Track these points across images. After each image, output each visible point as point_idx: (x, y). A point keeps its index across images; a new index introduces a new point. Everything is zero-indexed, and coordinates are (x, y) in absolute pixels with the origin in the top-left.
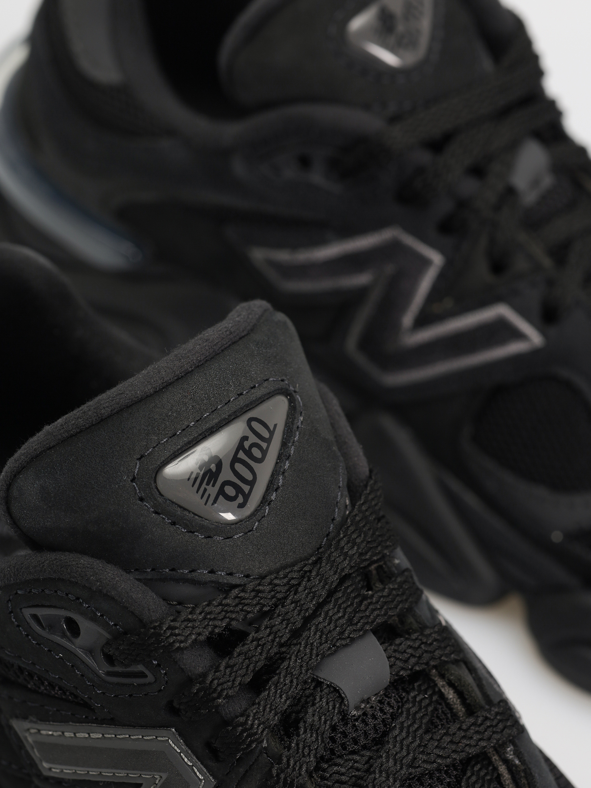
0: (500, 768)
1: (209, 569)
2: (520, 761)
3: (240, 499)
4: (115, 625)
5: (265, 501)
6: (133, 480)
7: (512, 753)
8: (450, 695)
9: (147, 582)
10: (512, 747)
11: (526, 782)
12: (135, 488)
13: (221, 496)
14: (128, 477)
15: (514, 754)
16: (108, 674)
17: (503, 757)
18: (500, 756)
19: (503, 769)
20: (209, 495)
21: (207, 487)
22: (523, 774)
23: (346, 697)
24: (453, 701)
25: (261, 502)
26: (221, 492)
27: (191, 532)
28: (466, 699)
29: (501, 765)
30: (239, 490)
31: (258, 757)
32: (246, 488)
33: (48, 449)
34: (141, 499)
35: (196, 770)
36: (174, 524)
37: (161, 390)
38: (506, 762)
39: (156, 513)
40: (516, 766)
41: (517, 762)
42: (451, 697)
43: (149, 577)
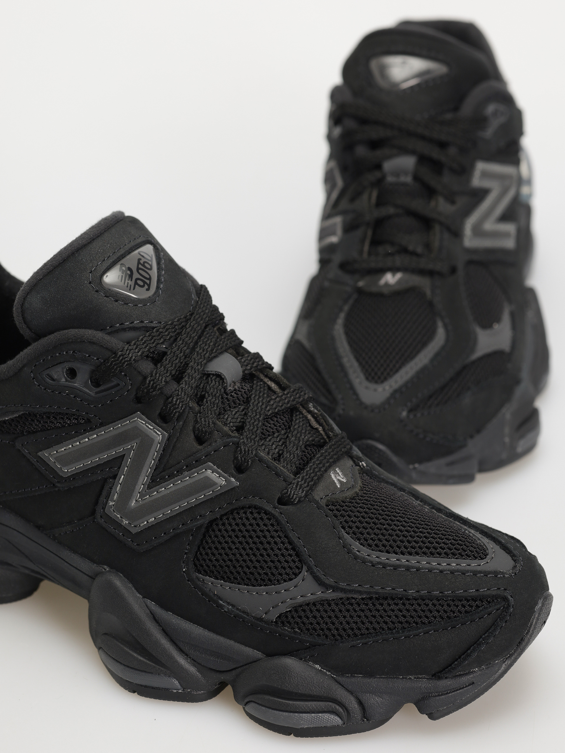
0: (308, 416)
1: (140, 321)
2: (318, 411)
3: (146, 287)
4: (98, 359)
5: (158, 287)
6: (90, 283)
7: (312, 407)
8: (273, 385)
9: (109, 334)
10: (312, 404)
11: (323, 421)
12: (92, 286)
13: (136, 286)
14: (87, 281)
15: (313, 407)
16: (97, 393)
17: (308, 410)
18: (306, 410)
19: (309, 417)
20: (131, 285)
21: (128, 281)
22: (320, 417)
23: (225, 377)
24: (275, 388)
25: (157, 289)
26: (136, 283)
27: (126, 304)
28: (281, 385)
29: (308, 415)
30: (145, 283)
31: (188, 415)
32: (148, 282)
33: (39, 281)
34: (97, 291)
35: (156, 431)
36: (117, 301)
37: (91, 242)
38: (310, 412)
39: (106, 296)
40: (316, 413)
41: (316, 411)
42: (273, 386)
43: (110, 331)
